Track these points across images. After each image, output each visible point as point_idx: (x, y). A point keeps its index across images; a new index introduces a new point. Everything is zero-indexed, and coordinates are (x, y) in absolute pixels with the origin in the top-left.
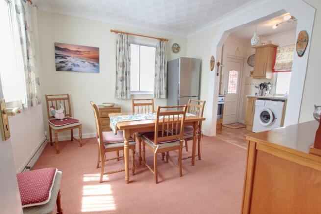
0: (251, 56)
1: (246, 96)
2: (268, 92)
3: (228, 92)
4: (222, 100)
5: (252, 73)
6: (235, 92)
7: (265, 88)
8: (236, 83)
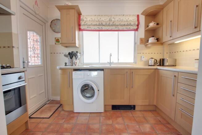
0: (54, 20)
1: (58, 68)
2: (78, 61)
3: (30, 64)
4: (20, 78)
5: (57, 41)
6: (40, 64)
7: (74, 58)
8: (39, 52)
